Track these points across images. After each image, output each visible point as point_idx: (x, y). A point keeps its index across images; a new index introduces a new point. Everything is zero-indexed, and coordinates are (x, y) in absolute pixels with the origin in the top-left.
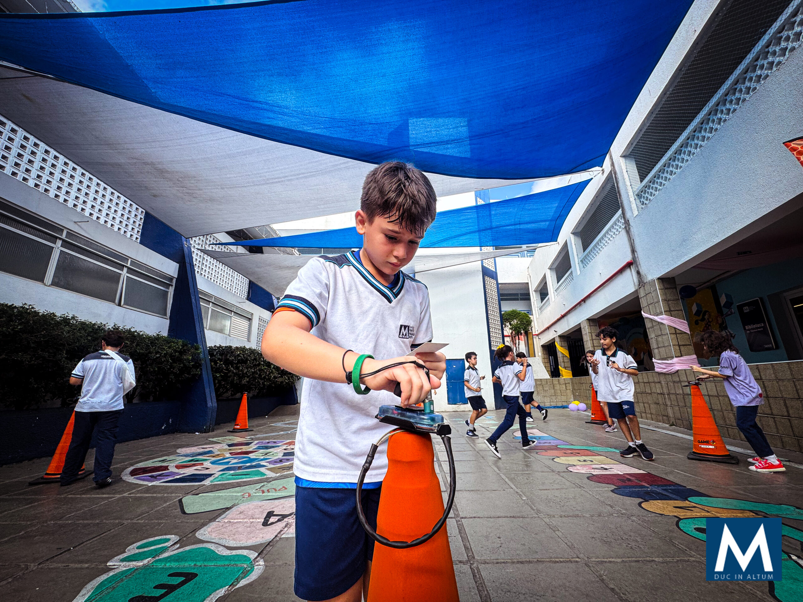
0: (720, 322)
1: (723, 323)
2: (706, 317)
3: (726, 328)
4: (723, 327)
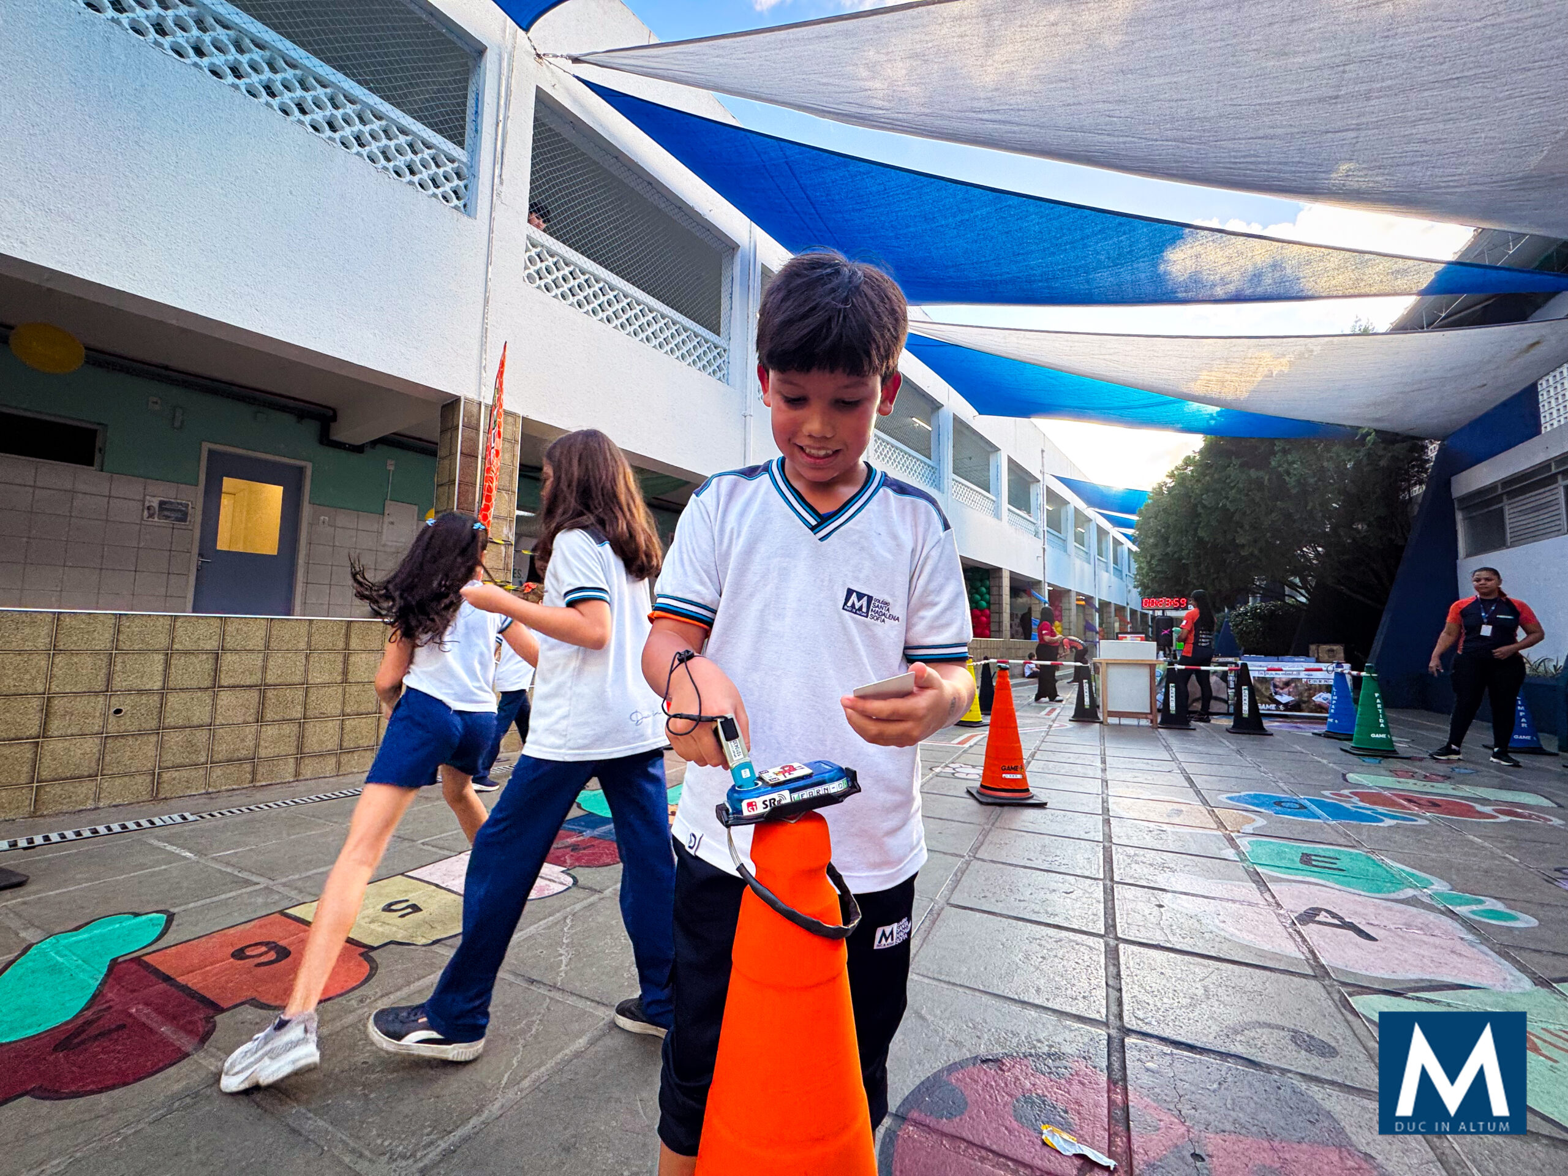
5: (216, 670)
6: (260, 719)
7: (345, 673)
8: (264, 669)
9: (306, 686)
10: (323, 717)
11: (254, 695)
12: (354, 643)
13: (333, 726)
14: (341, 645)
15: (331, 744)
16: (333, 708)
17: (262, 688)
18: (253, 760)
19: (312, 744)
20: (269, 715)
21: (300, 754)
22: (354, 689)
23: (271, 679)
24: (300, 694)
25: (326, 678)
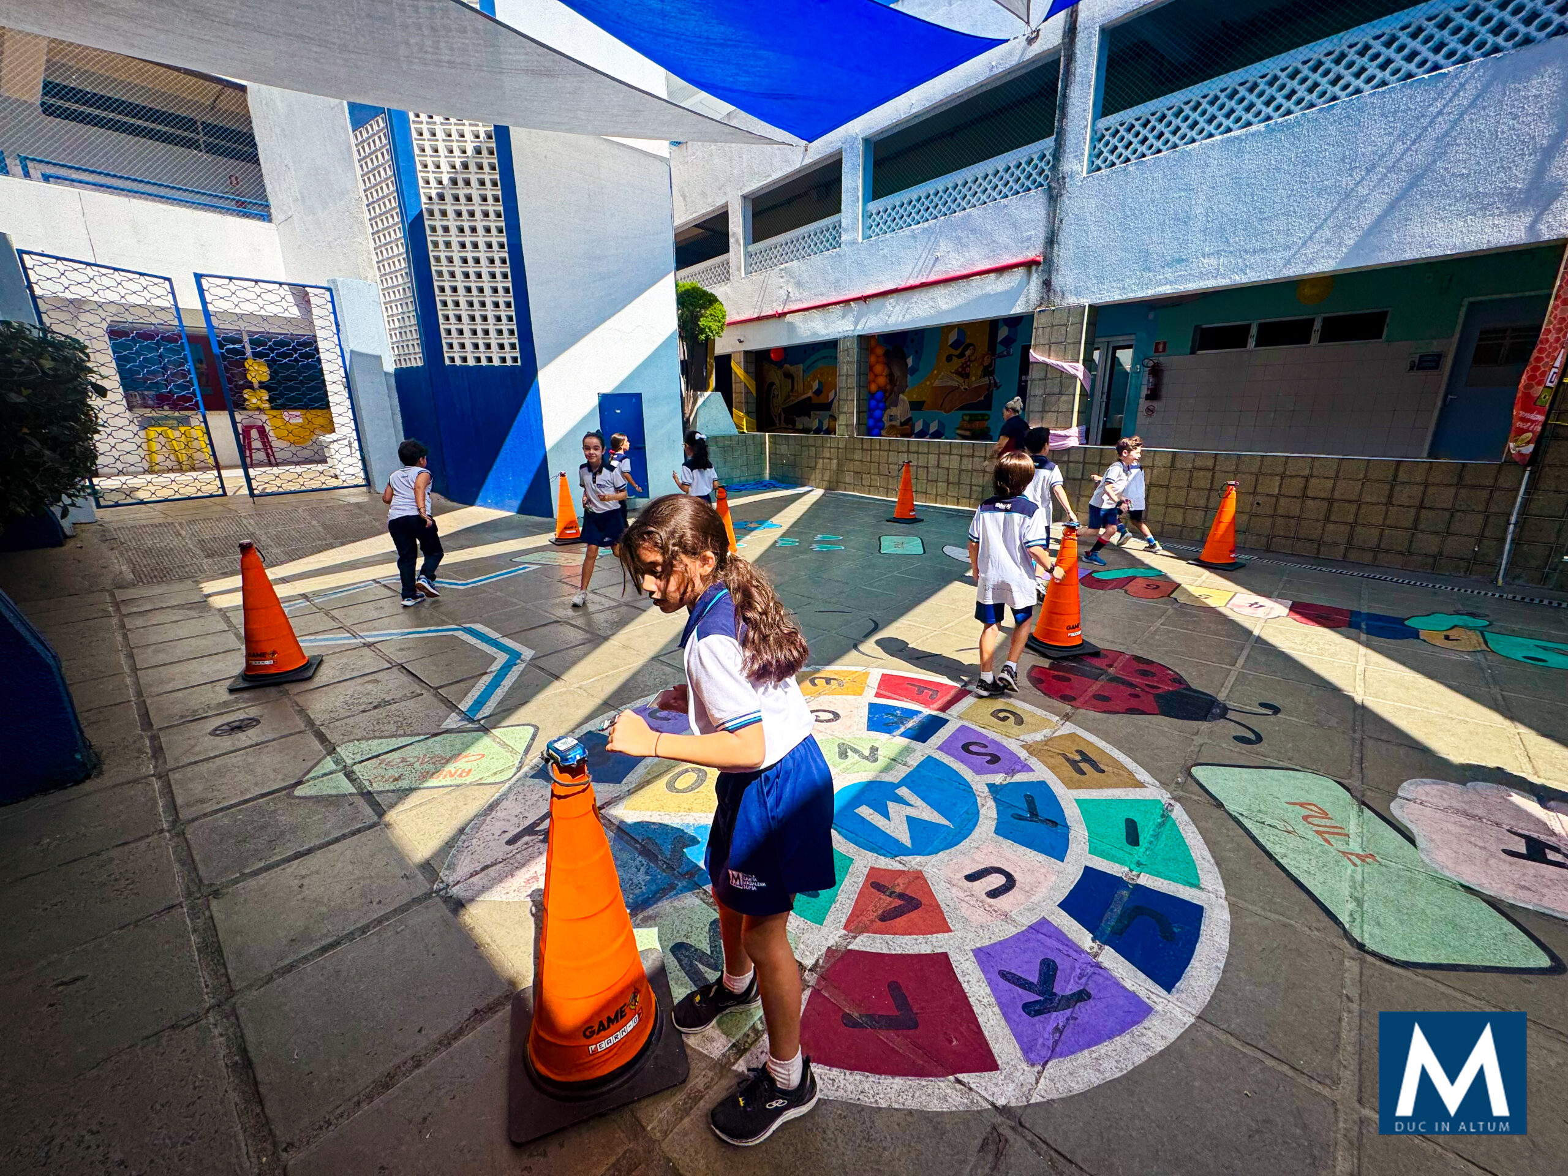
0: (986, 364)
1: (990, 365)
2: (968, 353)
3: (992, 373)
4: (988, 371)
5: (1306, 487)
6: (1327, 519)
7: (1390, 496)
8: (1334, 488)
9: (1359, 503)
10: (1369, 525)
11: (1325, 505)
12: (1402, 476)
13: (1375, 532)
14: (1391, 478)
15: (1372, 543)
16: (1378, 520)
17: (1331, 501)
18: (1319, 542)
20: (1333, 518)
21: (1350, 545)
22: (1393, 510)
23: (1337, 495)
24: (1354, 507)
25: (1374, 499)
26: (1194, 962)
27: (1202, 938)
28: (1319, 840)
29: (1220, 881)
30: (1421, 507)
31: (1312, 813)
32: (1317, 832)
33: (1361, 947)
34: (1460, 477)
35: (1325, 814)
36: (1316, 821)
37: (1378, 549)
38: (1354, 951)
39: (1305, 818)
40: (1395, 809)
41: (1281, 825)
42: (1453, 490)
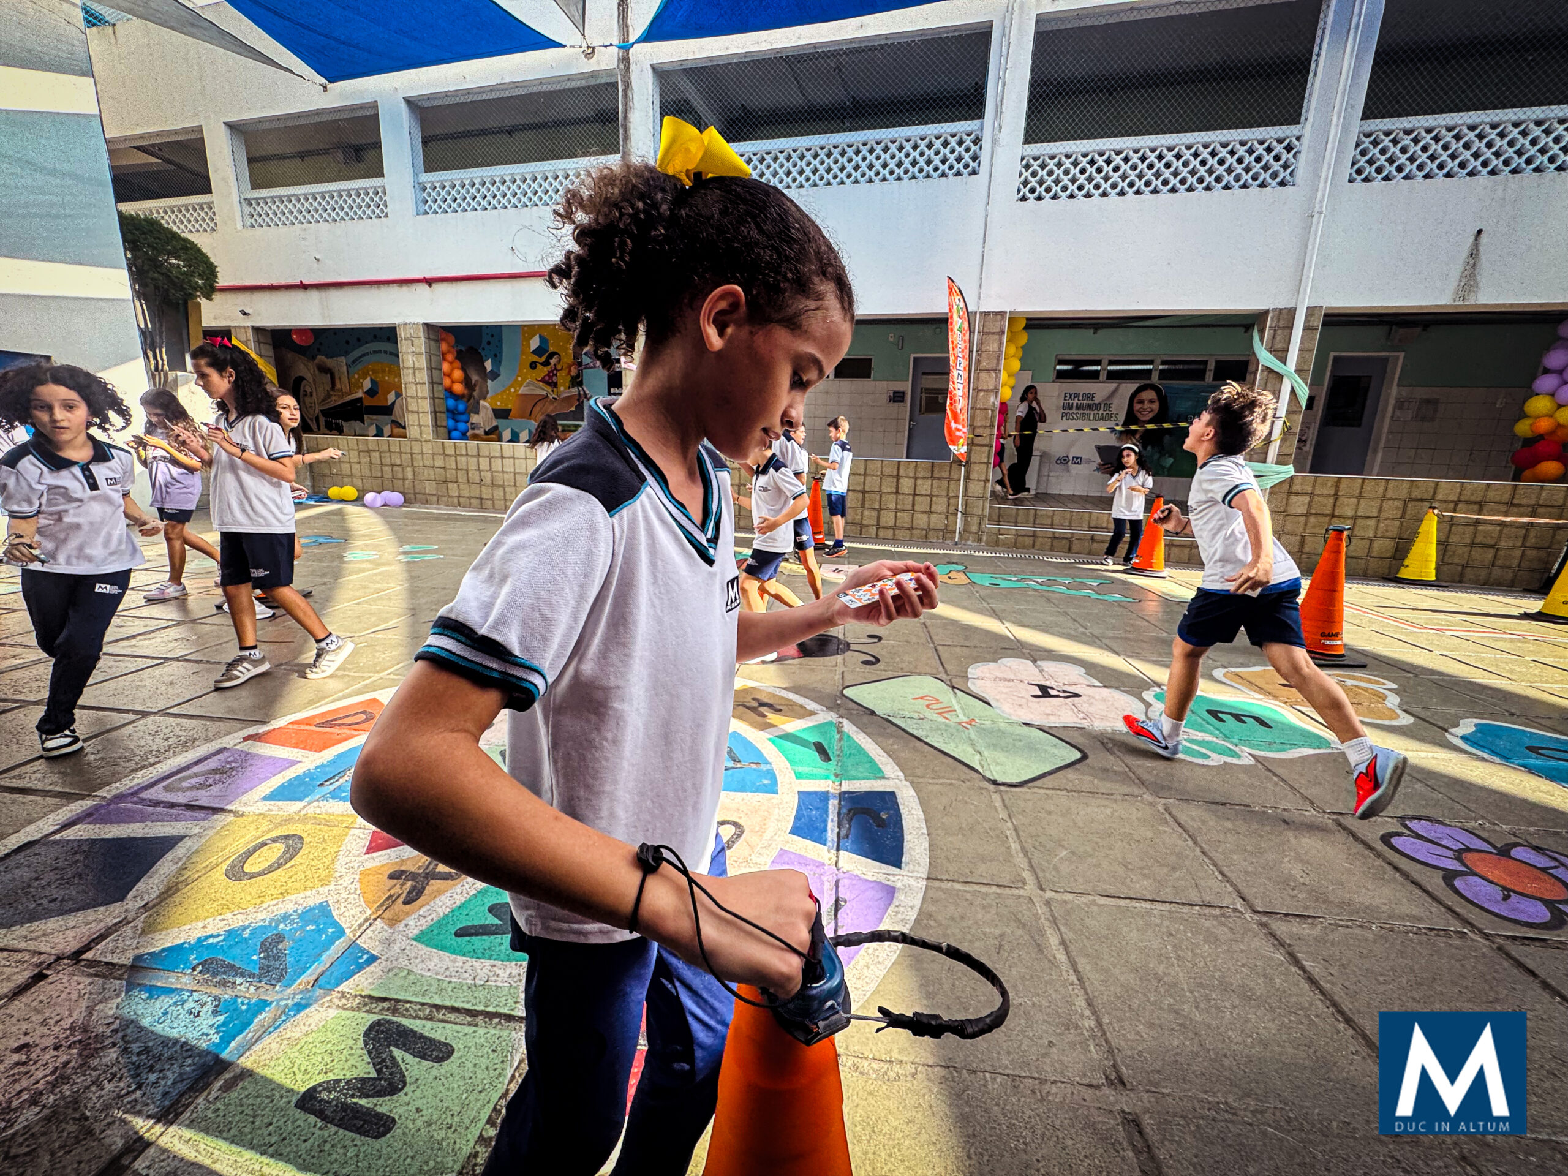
0: (574, 372)
1: (578, 376)
2: (553, 361)
3: (580, 384)
4: (577, 381)
6: (863, 507)
7: (897, 488)
8: (864, 484)
9: (880, 493)
10: (888, 509)
11: (860, 496)
12: (902, 473)
13: (892, 515)
14: (895, 473)
15: (891, 523)
16: (892, 506)
19: (883, 522)
20: (867, 506)
21: (878, 526)
22: (901, 497)
23: (867, 489)
24: (878, 497)
25: (888, 490)
26: (907, 837)
27: (904, 817)
28: (941, 719)
29: (897, 768)
30: (915, 495)
31: (932, 702)
32: (940, 714)
33: (995, 782)
34: (932, 471)
35: (937, 701)
36: (934, 706)
37: (895, 528)
38: (992, 787)
39: (928, 706)
40: (972, 686)
41: (915, 715)
42: (929, 482)
